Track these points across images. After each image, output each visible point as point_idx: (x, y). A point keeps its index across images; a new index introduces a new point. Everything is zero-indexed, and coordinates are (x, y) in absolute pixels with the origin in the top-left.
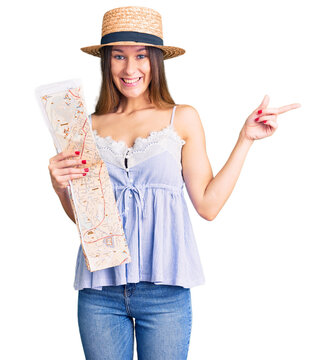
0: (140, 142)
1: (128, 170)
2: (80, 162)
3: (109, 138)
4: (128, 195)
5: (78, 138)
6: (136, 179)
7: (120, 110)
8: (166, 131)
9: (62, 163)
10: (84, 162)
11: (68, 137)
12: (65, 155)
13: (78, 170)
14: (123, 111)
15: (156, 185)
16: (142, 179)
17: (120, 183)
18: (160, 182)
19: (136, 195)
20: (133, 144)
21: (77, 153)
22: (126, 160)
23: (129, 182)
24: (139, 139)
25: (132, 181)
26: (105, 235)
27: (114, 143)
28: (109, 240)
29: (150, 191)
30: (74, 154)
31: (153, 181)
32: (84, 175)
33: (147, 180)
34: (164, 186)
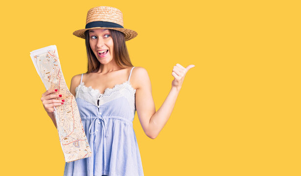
0: (108, 91)
1: (99, 107)
2: (58, 96)
3: (90, 87)
4: (98, 122)
5: (56, 81)
6: (104, 113)
7: (100, 71)
8: (124, 84)
9: (48, 97)
10: (60, 96)
11: (51, 81)
12: (50, 92)
13: (58, 101)
14: (101, 72)
15: (115, 117)
16: (107, 113)
17: (94, 114)
18: (118, 115)
19: (102, 122)
20: (104, 92)
21: (56, 90)
22: (98, 101)
23: (99, 114)
24: (108, 89)
25: (101, 114)
26: (74, 140)
27: (93, 90)
28: (76, 143)
29: (111, 121)
30: (54, 91)
31: (114, 114)
32: (62, 104)
33: (110, 113)
34: (120, 118)
